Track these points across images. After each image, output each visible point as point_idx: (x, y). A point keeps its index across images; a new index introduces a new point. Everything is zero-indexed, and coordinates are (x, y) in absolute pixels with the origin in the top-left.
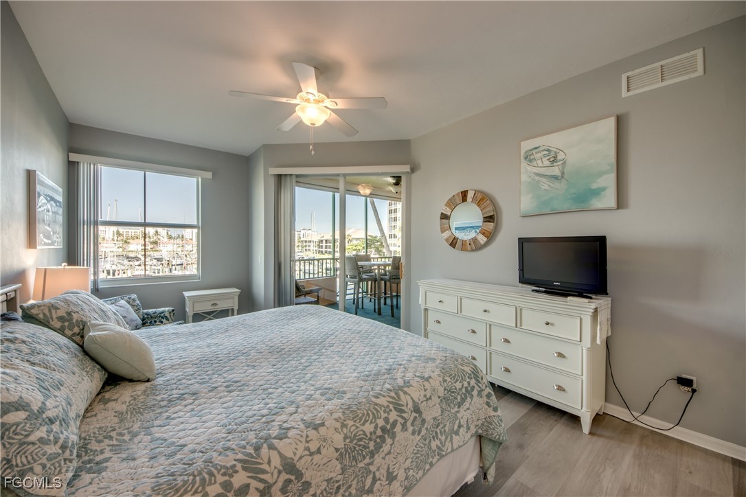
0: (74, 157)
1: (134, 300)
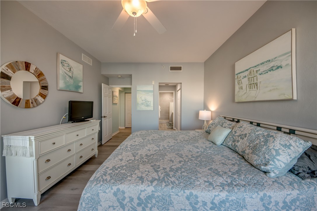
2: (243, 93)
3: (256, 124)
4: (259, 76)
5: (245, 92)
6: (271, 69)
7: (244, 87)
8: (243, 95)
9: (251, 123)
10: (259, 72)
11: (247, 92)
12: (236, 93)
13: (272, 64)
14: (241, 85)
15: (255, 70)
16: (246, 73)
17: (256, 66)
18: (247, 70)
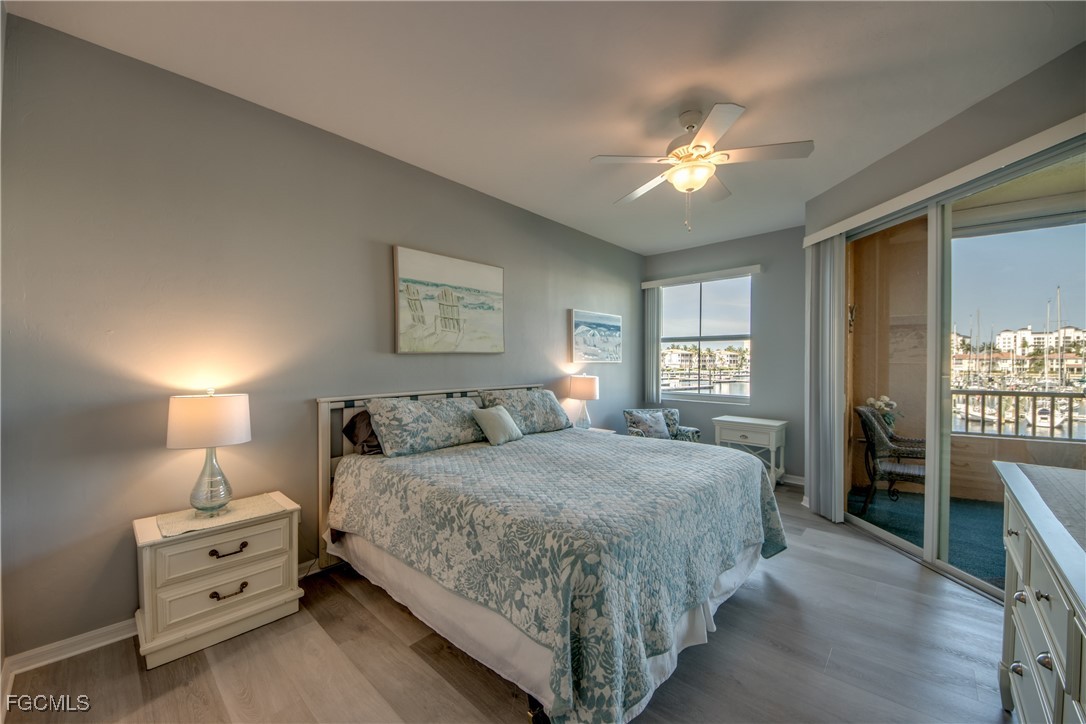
0: (645, 286)
1: (672, 414)
2: (426, 333)
3: (460, 395)
4: (461, 309)
5: (432, 330)
6: (481, 306)
7: (429, 319)
8: (426, 337)
9: (450, 395)
10: (462, 302)
11: (438, 332)
12: (402, 327)
13: (482, 299)
14: (420, 313)
15: (456, 294)
16: (436, 292)
17: (456, 288)
18: (437, 285)
